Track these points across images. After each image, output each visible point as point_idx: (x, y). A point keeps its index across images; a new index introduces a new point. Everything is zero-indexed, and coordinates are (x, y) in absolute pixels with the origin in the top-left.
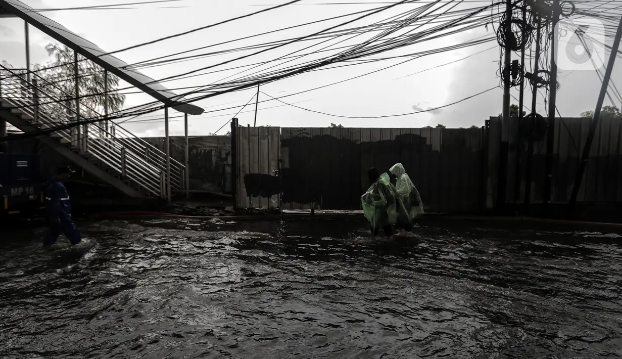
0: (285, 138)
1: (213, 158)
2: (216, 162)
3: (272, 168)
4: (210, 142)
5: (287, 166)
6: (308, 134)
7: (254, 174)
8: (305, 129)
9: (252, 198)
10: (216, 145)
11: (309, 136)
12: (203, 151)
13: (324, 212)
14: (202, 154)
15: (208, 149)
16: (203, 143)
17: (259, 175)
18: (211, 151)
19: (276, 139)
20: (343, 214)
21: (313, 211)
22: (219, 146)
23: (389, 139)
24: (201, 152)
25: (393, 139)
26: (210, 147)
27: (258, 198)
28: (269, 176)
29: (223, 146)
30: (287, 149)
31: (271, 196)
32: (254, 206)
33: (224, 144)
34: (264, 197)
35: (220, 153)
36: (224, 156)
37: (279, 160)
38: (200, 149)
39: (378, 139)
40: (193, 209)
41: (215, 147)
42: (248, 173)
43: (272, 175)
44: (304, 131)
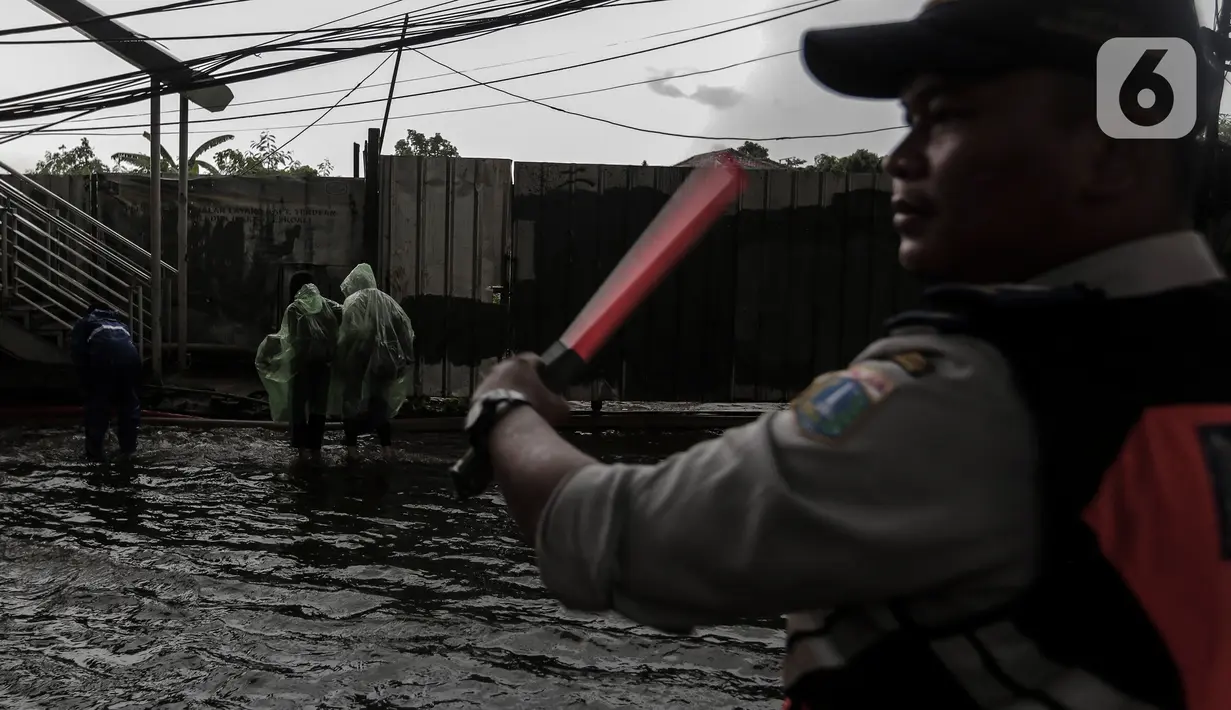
0: (525, 192)
1: (247, 244)
2: (256, 256)
3: (485, 278)
4: (237, 196)
5: (527, 272)
6: (592, 185)
7: (430, 297)
8: (583, 168)
9: (424, 367)
10: (256, 206)
11: (594, 189)
12: (214, 224)
13: (626, 406)
14: (211, 231)
15: (230, 217)
16: (219, 198)
17: (446, 299)
18: (239, 222)
19: (498, 196)
20: (674, 413)
21: (597, 405)
22: (265, 208)
23: (815, 202)
24: (207, 223)
25: (826, 202)
26: (238, 209)
27: (439, 367)
28: (472, 304)
29: (278, 207)
30: (527, 227)
31: (479, 363)
32: (426, 391)
33: (282, 202)
34: (458, 363)
35: (269, 228)
36: (280, 239)
37: (505, 258)
38: (203, 216)
39: (786, 203)
40: (242, 400)
41: (254, 211)
42: (413, 294)
43: (485, 299)
44: (579, 175)
